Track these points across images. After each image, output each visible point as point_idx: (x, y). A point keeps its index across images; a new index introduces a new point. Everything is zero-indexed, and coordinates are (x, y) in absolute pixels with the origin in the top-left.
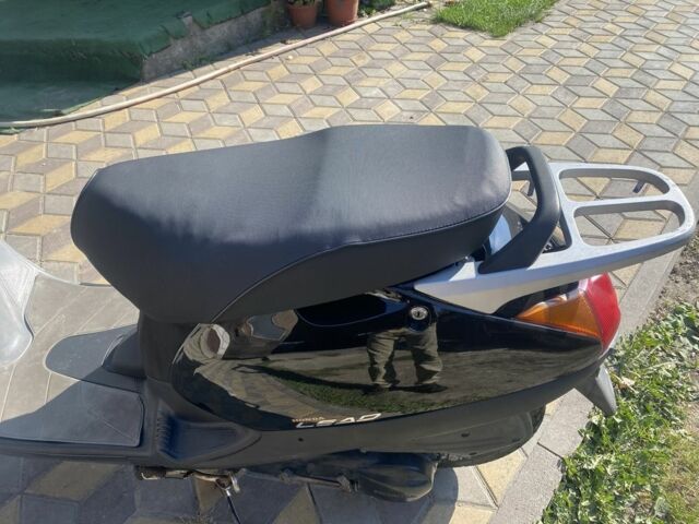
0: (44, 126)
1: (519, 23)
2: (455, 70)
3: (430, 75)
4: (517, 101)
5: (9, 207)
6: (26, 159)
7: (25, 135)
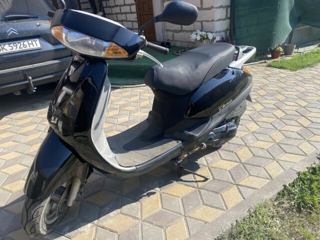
0: (130, 87)
1: (303, 67)
2: (273, 79)
3: (263, 80)
4: (298, 88)
5: (121, 104)
6: (124, 94)
7: (124, 89)
